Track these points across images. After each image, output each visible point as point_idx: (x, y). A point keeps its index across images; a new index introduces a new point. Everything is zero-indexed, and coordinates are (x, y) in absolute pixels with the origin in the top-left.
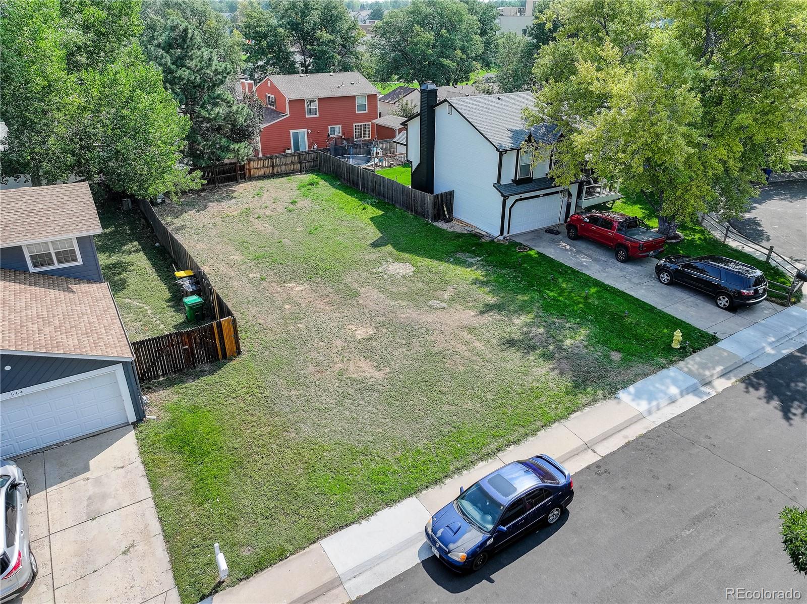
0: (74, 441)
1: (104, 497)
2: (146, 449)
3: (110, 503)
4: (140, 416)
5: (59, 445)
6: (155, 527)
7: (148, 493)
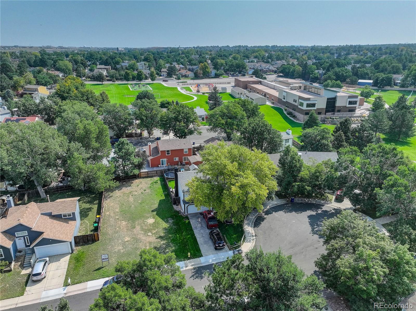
0: (60, 255)
1: (60, 266)
2: (71, 258)
3: (60, 268)
4: (72, 252)
5: (57, 255)
6: (65, 273)
7: (67, 267)
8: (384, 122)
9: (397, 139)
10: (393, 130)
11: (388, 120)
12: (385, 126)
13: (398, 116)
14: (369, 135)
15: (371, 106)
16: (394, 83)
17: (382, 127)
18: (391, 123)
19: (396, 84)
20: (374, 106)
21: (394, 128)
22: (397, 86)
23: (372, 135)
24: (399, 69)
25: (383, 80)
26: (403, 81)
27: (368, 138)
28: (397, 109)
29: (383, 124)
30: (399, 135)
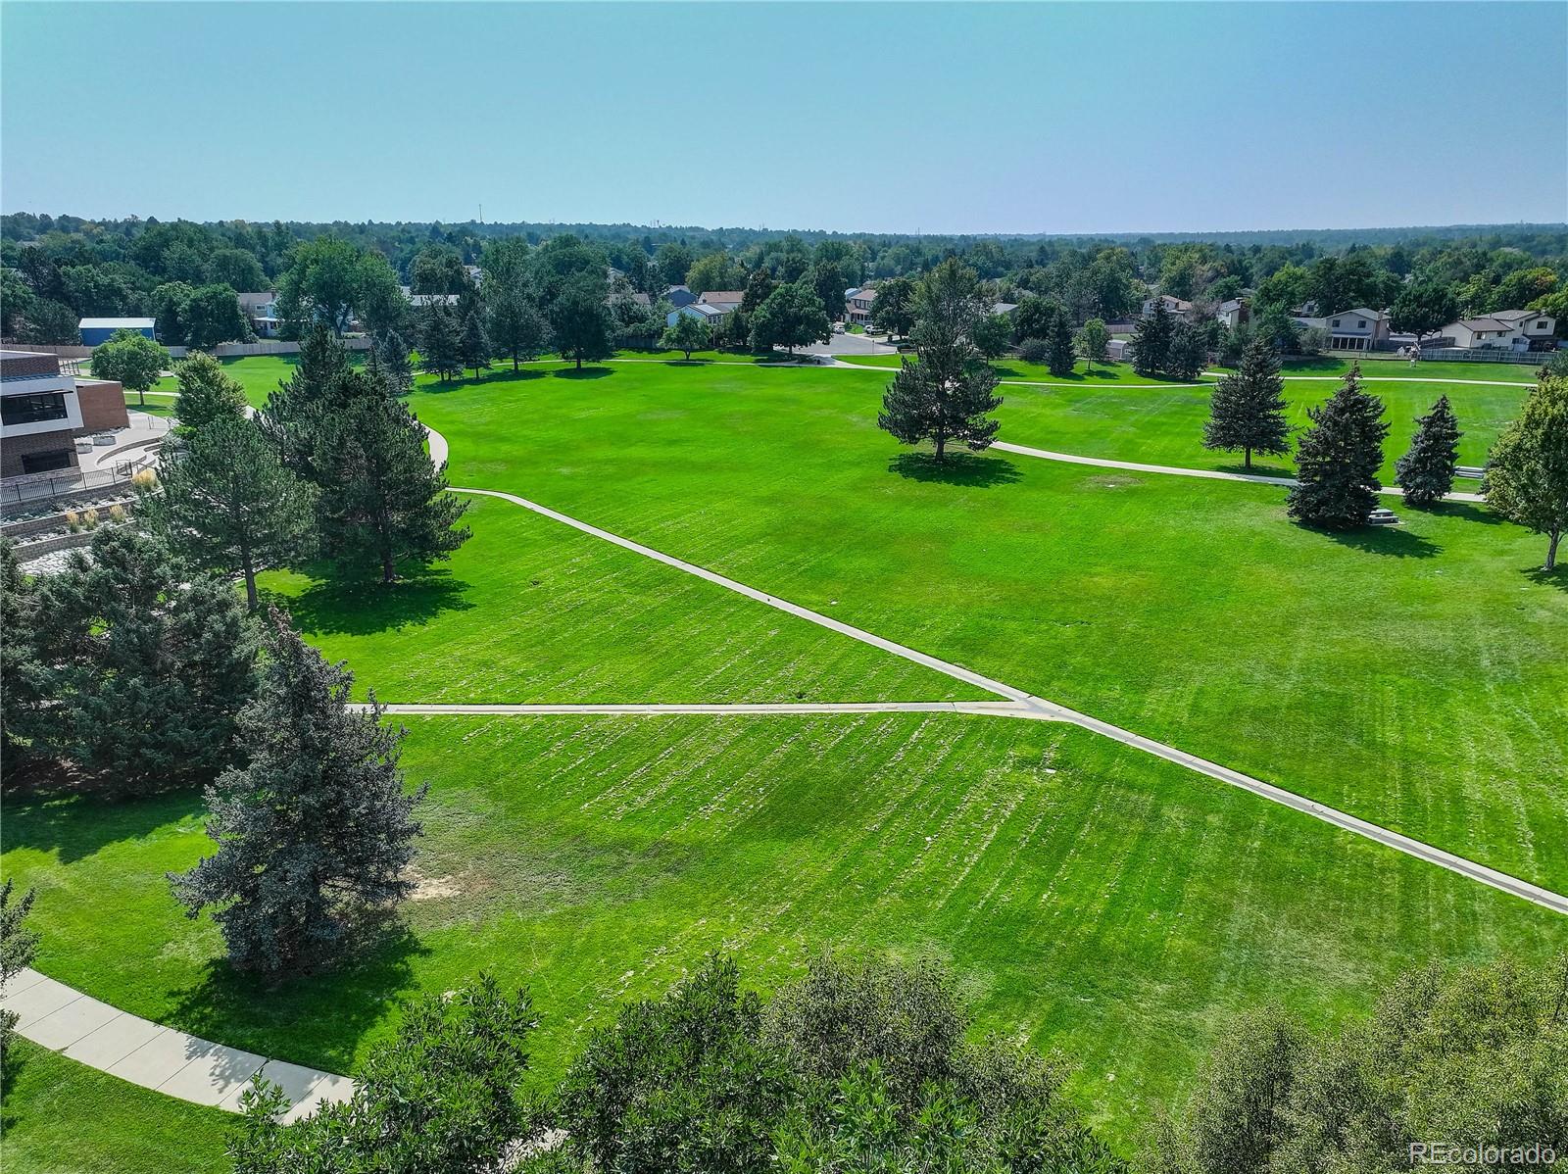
8: (272, 495)
9: (380, 580)
10: (346, 532)
11: (294, 476)
12: (288, 521)
13: (342, 443)
14: (200, 620)
15: (176, 423)
16: (253, 323)
17: (270, 525)
18: (313, 489)
19: (262, 332)
20: (187, 422)
21: (340, 520)
22: (265, 336)
23: (224, 606)
24: (251, 269)
25: (196, 310)
26: (286, 314)
27: (198, 636)
28: (317, 406)
29: (272, 508)
30: (386, 558)
